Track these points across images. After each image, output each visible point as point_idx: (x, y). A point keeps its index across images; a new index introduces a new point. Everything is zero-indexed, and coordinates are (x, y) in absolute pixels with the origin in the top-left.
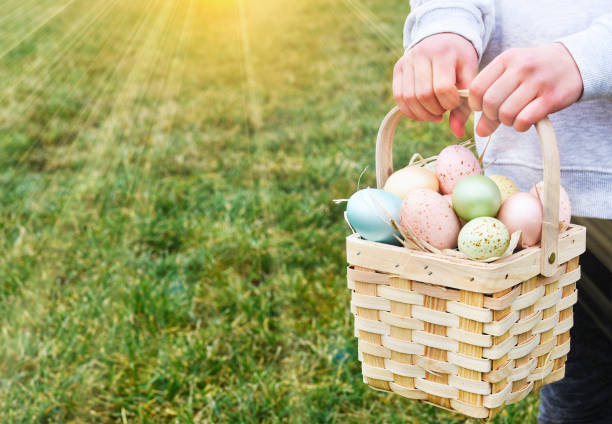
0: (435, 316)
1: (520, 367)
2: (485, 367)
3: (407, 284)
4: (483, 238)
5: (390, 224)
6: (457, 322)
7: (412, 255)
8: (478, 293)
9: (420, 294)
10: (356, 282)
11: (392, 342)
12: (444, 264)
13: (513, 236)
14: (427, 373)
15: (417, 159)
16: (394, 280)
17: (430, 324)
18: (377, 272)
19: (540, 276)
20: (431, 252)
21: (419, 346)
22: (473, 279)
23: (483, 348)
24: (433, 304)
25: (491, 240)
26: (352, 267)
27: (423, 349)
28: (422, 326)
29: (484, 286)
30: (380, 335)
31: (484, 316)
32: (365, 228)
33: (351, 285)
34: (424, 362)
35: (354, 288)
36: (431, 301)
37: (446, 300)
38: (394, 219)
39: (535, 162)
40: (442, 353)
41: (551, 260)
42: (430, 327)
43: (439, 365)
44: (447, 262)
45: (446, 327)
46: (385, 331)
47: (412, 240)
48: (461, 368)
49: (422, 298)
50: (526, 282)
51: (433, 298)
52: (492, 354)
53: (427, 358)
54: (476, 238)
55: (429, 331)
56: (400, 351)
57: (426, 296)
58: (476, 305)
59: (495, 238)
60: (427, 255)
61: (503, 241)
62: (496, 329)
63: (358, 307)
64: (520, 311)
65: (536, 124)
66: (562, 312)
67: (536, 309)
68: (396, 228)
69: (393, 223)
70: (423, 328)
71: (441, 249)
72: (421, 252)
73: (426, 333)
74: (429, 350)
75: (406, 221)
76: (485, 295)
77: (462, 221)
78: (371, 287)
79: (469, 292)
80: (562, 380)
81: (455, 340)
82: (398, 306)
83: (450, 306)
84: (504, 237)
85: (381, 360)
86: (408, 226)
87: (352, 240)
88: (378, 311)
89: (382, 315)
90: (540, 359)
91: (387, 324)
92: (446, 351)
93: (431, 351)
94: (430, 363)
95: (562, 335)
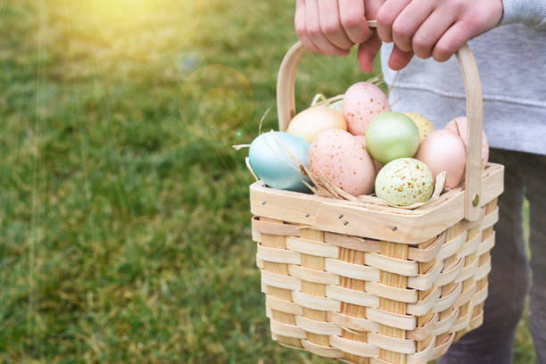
0: (352, 270)
1: (444, 320)
2: (409, 324)
3: (319, 235)
4: (405, 181)
5: (299, 170)
6: (377, 275)
7: (325, 203)
8: (402, 244)
9: (334, 245)
10: (262, 234)
11: (303, 299)
12: (361, 212)
13: (438, 178)
14: (344, 331)
15: (320, 100)
16: (304, 231)
17: (346, 278)
18: (285, 223)
19: (464, 221)
20: (345, 199)
21: (333, 302)
22: (396, 229)
23: (407, 304)
24: (349, 257)
25: (415, 184)
26: (257, 218)
27: (339, 305)
28: (337, 281)
29: (408, 236)
30: (290, 291)
31: (408, 269)
32: (271, 175)
33: (256, 237)
34: (339, 319)
35: (259, 241)
36: (346, 253)
37: (364, 252)
38: (303, 164)
39: (442, 88)
40: (361, 310)
41: (475, 204)
42: (346, 281)
43: (357, 322)
44: (366, 210)
45: (364, 281)
46: (296, 287)
47: (324, 186)
48: (382, 325)
49: (337, 250)
50: (450, 228)
51: (350, 250)
52: (418, 310)
53: (343, 315)
54: (398, 182)
55: (345, 286)
56: (313, 308)
57: (341, 248)
58: (400, 258)
59: (420, 182)
60: (341, 204)
61: (428, 185)
62: (422, 283)
63: (264, 261)
64: (444, 261)
65: (457, 53)
66: (481, 257)
67: (458, 257)
68: (305, 173)
69: (302, 169)
70: (338, 283)
71: (356, 196)
72: (335, 200)
73: (342, 288)
74: (345, 307)
75: (316, 166)
76: (410, 246)
77: (378, 164)
78: (278, 239)
79: (391, 243)
80: (480, 327)
81: (374, 296)
82: (310, 258)
83: (369, 259)
84: (428, 181)
85: (291, 317)
86: (319, 171)
87: (256, 188)
88: (287, 264)
89: (291, 269)
90: (462, 310)
91: (298, 279)
92: (365, 307)
93: (347, 308)
94: (347, 320)
95: (481, 280)
